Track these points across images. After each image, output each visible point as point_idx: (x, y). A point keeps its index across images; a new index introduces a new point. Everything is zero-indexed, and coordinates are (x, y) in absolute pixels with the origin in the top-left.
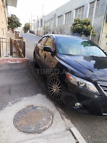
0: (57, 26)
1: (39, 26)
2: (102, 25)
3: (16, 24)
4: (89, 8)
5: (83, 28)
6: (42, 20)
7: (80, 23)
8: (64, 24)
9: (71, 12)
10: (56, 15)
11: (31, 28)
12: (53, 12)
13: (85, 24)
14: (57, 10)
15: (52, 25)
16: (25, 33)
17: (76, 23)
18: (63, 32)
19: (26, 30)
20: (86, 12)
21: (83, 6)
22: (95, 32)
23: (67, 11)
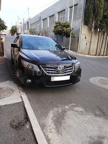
0: (42, 28)
1: (25, 28)
2: (81, 27)
3: (1, 26)
4: (69, 11)
5: (63, 30)
6: (28, 23)
7: (60, 26)
8: (49, 26)
9: (54, 15)
10: (41, 18)
11: (18, 30)
12: (38, 15)
13: (65, 26)
14: (41, 13)
15: (38, 28)
16: (12, 36)
17: (57, 26)
18: (47, 34)
19: (13, 32)
20: (67, 15)
21: (64, 10)
22: (75, 34)
23: (51, 15)
